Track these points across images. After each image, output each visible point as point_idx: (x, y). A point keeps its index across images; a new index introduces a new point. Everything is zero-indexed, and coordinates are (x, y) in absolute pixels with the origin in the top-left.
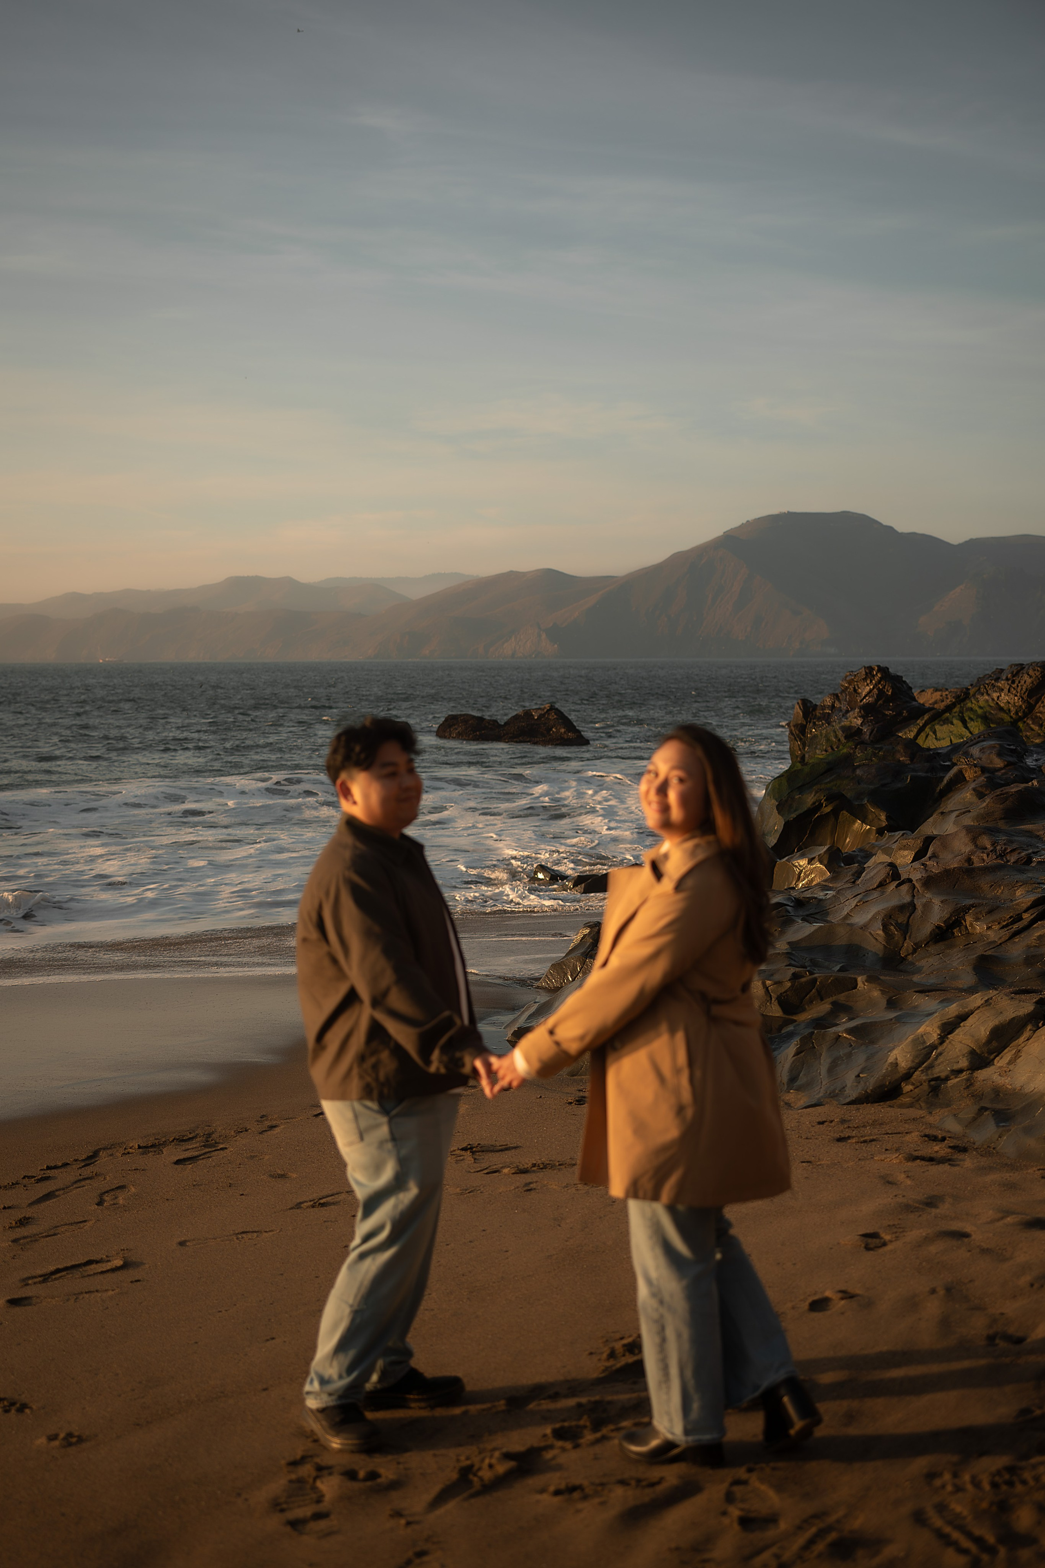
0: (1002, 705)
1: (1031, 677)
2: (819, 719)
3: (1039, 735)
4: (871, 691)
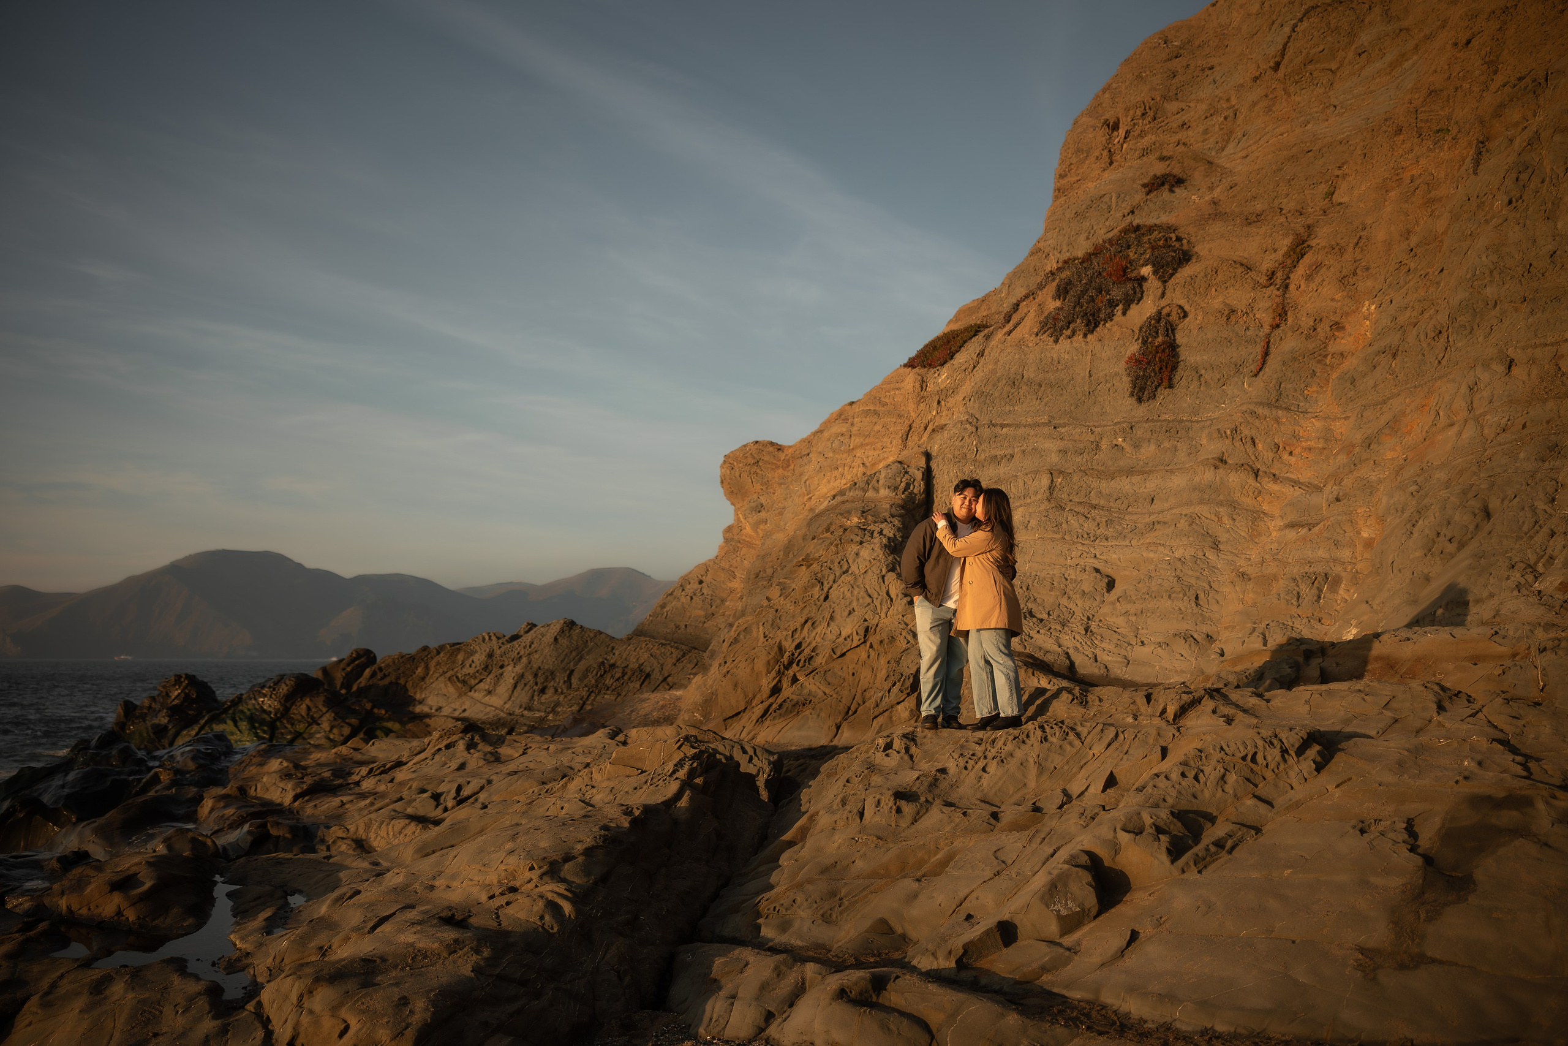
0: (265, 707)
1: (287, 685)
2: (137, 718)
3: (290, 732)
4: (179, 694)
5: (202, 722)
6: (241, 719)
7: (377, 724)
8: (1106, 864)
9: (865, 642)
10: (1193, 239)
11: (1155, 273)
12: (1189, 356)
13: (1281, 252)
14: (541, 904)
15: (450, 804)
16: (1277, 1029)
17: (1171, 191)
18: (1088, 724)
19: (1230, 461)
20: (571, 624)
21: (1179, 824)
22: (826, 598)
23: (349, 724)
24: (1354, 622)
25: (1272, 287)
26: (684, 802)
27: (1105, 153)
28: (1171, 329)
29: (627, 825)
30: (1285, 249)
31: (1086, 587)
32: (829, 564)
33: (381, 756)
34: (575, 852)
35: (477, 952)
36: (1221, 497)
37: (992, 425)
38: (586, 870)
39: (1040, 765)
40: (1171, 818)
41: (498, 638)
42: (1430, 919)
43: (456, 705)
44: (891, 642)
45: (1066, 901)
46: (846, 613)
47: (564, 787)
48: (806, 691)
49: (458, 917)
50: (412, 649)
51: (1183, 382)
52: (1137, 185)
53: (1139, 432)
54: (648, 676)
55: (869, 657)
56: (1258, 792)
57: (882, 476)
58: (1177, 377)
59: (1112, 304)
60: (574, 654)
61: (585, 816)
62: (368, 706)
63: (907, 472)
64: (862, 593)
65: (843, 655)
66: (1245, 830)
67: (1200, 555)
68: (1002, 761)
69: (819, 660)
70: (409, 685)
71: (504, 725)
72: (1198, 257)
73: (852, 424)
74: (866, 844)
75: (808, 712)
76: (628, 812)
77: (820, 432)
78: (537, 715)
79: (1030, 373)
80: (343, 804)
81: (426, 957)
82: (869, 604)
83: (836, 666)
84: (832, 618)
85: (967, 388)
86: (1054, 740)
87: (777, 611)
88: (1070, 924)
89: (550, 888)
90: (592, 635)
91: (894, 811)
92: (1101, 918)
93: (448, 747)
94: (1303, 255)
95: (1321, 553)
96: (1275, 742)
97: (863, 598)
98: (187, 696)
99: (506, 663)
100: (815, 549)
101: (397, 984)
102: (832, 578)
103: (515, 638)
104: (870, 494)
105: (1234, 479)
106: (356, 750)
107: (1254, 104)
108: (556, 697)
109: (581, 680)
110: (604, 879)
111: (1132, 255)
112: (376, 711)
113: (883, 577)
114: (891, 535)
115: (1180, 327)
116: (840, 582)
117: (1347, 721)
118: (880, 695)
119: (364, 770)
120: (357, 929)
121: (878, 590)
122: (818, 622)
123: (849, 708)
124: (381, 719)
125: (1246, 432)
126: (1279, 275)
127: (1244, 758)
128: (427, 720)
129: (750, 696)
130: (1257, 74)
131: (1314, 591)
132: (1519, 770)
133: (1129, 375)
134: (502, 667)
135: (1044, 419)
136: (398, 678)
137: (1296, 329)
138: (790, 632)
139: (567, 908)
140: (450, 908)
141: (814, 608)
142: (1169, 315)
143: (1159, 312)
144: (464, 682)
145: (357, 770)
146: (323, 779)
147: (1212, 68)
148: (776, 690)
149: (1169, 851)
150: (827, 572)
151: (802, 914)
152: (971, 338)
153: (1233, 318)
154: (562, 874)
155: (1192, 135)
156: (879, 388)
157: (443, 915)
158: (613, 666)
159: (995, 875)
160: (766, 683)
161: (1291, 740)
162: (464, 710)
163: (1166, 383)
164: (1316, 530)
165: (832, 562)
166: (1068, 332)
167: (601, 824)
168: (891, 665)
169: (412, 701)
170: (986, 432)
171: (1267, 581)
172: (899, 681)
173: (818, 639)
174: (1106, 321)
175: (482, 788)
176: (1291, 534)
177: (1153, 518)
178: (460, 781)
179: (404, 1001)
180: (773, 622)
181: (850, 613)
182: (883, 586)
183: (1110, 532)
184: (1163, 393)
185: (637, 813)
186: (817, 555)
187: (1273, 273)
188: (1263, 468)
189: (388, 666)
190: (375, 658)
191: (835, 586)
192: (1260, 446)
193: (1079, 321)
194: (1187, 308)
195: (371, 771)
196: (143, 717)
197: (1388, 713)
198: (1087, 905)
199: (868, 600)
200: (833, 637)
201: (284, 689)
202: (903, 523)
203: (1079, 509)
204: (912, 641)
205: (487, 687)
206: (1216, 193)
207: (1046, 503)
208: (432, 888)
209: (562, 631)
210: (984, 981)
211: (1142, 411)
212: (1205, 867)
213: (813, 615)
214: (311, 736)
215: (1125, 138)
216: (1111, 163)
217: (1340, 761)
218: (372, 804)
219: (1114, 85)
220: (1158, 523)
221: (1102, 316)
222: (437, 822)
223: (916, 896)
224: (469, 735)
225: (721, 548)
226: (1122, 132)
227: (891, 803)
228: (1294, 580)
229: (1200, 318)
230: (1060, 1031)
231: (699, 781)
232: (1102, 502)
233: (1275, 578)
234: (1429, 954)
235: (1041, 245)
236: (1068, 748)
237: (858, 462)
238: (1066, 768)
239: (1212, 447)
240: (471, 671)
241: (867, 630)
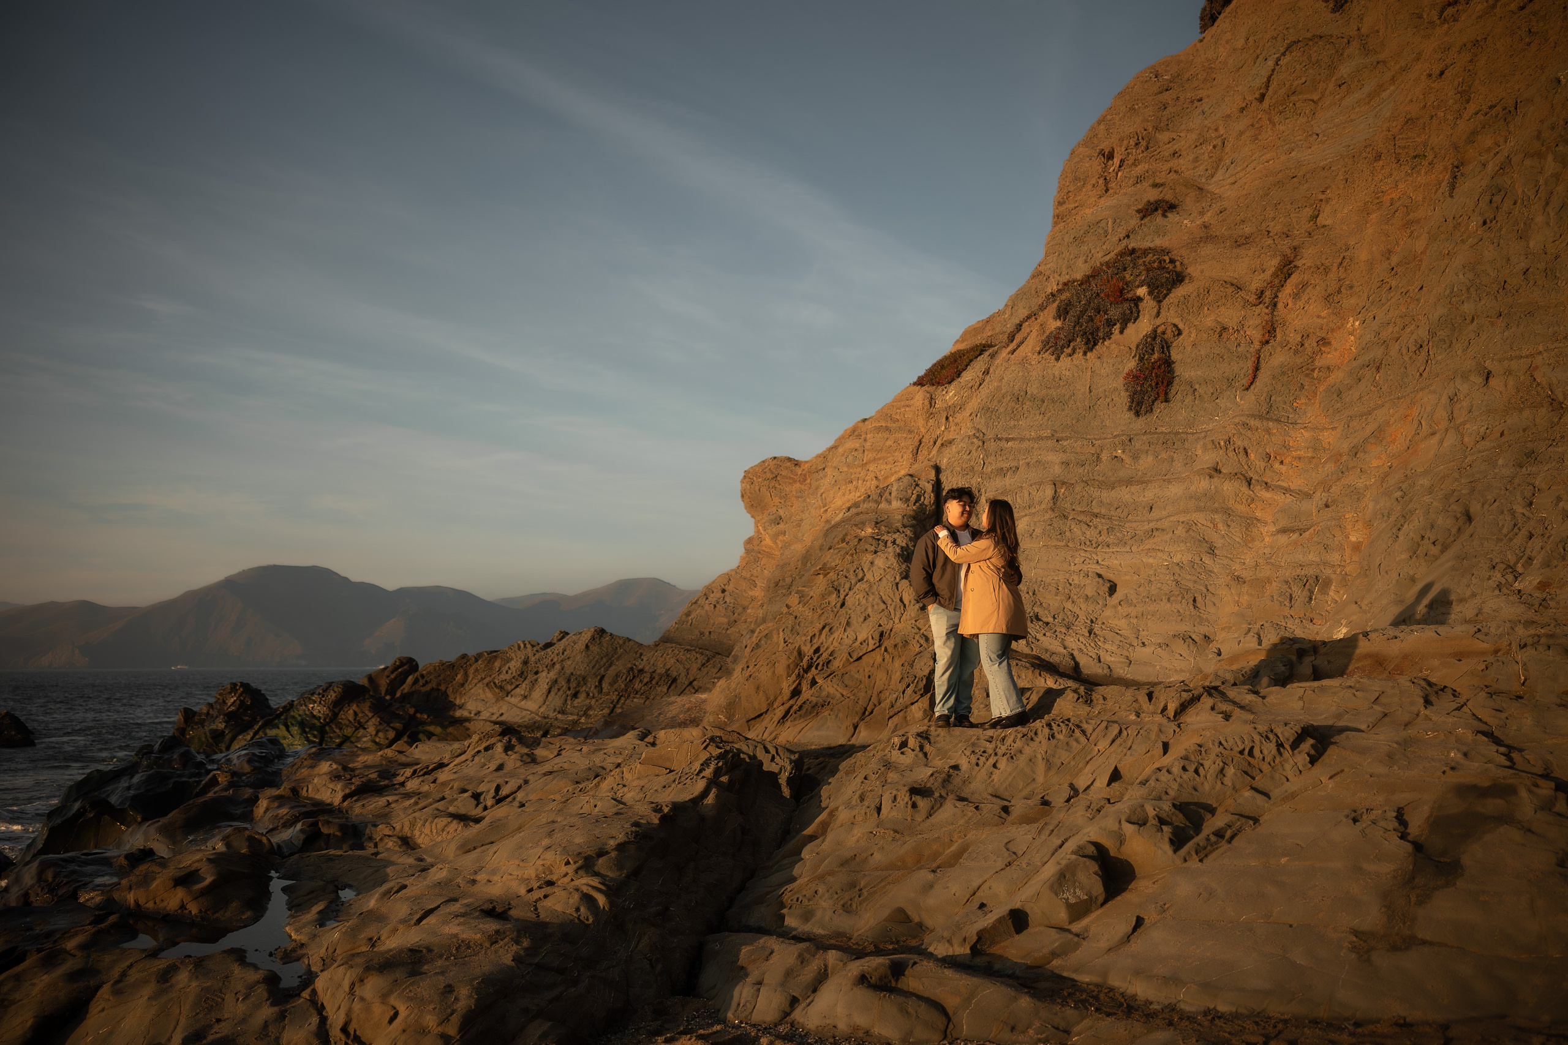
0: (315, 713)
1: (335, 692)
2: (197, 723)
3: (339, 736)
4: (235, 701)
5: (256, 727)
6: (292, 724)
7: (420, 728)
8: (1112, 854)
9: (880, 646)
10: (1186, 261)
11: (1150, 293)
12: (1184, 371)
13: (1269, 273)
14: (577, 896)
15: (489, 803)
16: (1277, 1009)
17: (1164, 216)
18: (1093, 722)
19: (1224, 471)
20: (602, 632)
21: (1181, 816)
22: (843, 605)
23: (393, 728)
24: (1344, 622)
25: (1261, 306)
26: (710, 800)
27: (1101, 181)
28: (1166, 346)
29: (656, 821)
30: (1273, 269)
31: (1090, 591)
32: (845, 573)
33: (424, 758)
34: (608, 848)
35: (517, 942)
36: (1216, 505)
37: (998, 439)
38: (619, 865)
39: (1048, 760)
40: (1173, 810)
41: (533, 646)
42: (1420, 903)
43: (494, 710)
44: (904, 646)
45: (1074, 890)
46: (862, 619)
47: (597, 786)
48: (824, 693)
49: (499, 909)
50: (452, 657)
51: (1179, 395)
52: (1132, 211)
53: (1137, 444)
54: (675, 680)
55: (884, 660)
56: (1256, 784)
57: (894, 489)
58: (1173, 392)
59: (1110, 323)
60: (604, 660)
61: (617, 814)
62: (412, 711)
63: (917, 485)
64: (877, 600)
65: (859, 658)
66: (1244, 820)
67: (1197, 560)
68: (1012, 758)
69: (836, 664)
70: (450, 691)
71: (539, 728)
72: (1191, 278)
73: (865, 440)
74: (884, 838)
75: (826, 713)
76: (657, 809)
77: (834, 448)
78: (571, 718)
79: (1033, 390)
80: (389, 803)
81: (469, 947)
82: (883, 610)
83: (853, 668)
84: (848, 624)
85: (973, 404)
86: (1061, 737)
87: (796, 617)
88: (1079, 911)
89: (586, 882)
90: (621, 642)
91: (909, 806)
92: (1107, 906)
93: (487, 749)
94: (1290, 275)
95: (1312, 557)
96: (1271, 736)
97: (878, 604)
98: (242, 703)
99: (541, 670)
100: (831, 558)
101: (443, 973)
102: (847, 586)
103: (548, 645)
104: (883, 505)
105: (1228, 487)
106: (400, 752)
107: (1241, 133)
108: (588, 701)
109: (611, 685)
110: (635, 873)
111: (1128, 277)
112: (418, 715)
113: (897, 584)
114: (904, 545)
115: (1174, 344)
116: (855, 589)
117: (1339, 716)
118: (895, 696)
119: (408, 772)
120: (404, 921)
121: (892, 596)
122: (835, 628)
123: (866, 709)
124: (423, 723)
125: (1239, 443)
126: (1268, 293)
127: (1241, 752)
128: (467, 724)
129: (772, 698)
130: (1244, 105)
131: (1306, 593)
132: (1503, 760)
133: (1127, 390)
134: (536, 673)
135: (1048, 433)
136: (439, 684)
137: (1285, 344)
138: (809, 638)
139: (601, 900)
140: (491, 901)
141: (832, 615)
142: (1164, 333)
143: (1155, 331)
144: (501, 688)
145: (402, 771)
146: (370, 780)
147: (1200, 100)
148: (796, 693)
149: (1171, 841)
150: (843, 580)
151: (824, 904)
152: (977, 357)
153: (1224, 335)
154: (596, 869)
155: (1183, 163)
156: (890, 406)
157: (485, 907)
158: (641, 671)
159: (1007, 866)
160: (787, 686)
161: (1287, 735)
162: (502, 714)
163: (1162, 397)
164: (1306, 535)
165: (848, 571)
166: (1068, 351)
167: (633, 820)
168: (905, 668)
169: (452, 706)
170: (992, 446)
171: (1261, 584)
172: (913, 683)
173: (835, 644)
174: (1104, 339)
175: (519, 788)
176: (1283, 539)
177: (1152, 525)
178: (499, 781)
179: (449, 989)
180: (793, 628)
181: (865, 619)
182: (897, 593)
183: (1111, 539)
184: (1159, 406)
185: (666, 810)
186: (833, 564)
187: (1262, 292)
188: (1255, 477)
189: (429, 673)
190: (417, 666)
191: (851, 593)
192: (1252, 456)
193: (1078, 340)
194: (1181, 326)
195: (415, 772)
196: (202, 723)
197: (1377, 708)
198: (1094, 893)
199: (883, 606)
200: (847, 641)
201: (332, 696)
202: (915, 533)
203: (1082, 517)
204: (925, 645)
205: (523, 693)
206: (1206, 218)
207: (1050, 512)
208: (474, 882)
209: (593, 638)
210: (997, 966)
211: (1140, 424)
212: (1206, 856)
213: (830, 621)
214: (358, 739)
215: (1120, 166)
216: (1107, 191)
217: (1332, 754)
218: (416, 803)
219: (1109, 117)
220: (1157, 530)
221: (1101, 334)
222: (478, 820)
223: (931, 886)
224: (506, 738)
225: (742, 558)
226: (1116, 161)
227: (907, 799)
228: (1287, 582)
229: (1193, 335)
230: (1070, 1012)
231: (724, 779)
232: (1103, 511)
233: (1269, 581)
234: (1420, 936)
235: (1041, 269)
236: (1074, 744)
237: (872, 475)
238: (1072, 763)
239: (1207, 458)
240: (508, 677)
241: (882, 634)
